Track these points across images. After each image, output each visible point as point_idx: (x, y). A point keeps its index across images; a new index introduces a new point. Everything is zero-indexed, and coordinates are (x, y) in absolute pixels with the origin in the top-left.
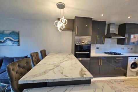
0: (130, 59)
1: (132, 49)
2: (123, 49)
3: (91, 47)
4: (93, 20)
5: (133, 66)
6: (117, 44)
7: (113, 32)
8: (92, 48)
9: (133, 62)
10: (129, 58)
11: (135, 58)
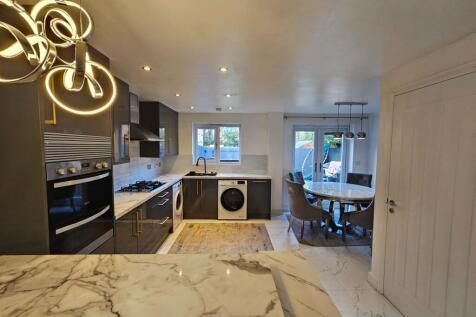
0: (174, 189)
1: (160, 164)
2: (149, 167)
6: (141, 156)
9: (177, 194)
11: (178, 186)
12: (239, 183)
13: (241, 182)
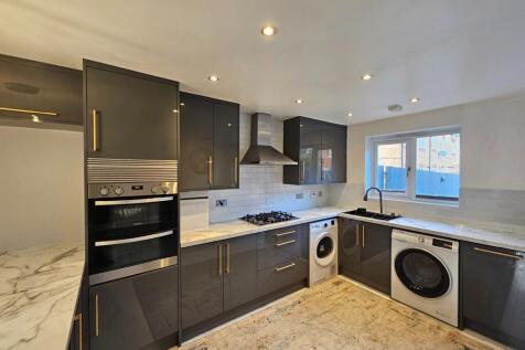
0: (313, 229)
1: (320, 194)
2: (299, 196)
3: (182, 202)
4: (181, 89)
5: (322, 249)
6: (285, 182)
7: (266, 144)
8: (184, 207)
9: (321, 236)
10: (311, 225)
11: (326, 225)
12: (436, 243)
13: (441, 241)
